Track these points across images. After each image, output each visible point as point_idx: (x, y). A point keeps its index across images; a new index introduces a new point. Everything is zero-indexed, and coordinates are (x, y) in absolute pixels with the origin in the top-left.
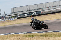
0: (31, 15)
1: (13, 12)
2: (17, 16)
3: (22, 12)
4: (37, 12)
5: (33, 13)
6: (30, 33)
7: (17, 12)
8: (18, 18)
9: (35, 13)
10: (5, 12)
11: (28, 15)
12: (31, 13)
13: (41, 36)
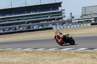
1: (84, 14)
7: (91, 14)
8: (92, 24)
10: (71, 14)
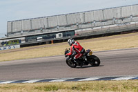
0: (52, 40)
1: (10, 31)
2: (20, 41)
3: (31, 31)
4: (66, 33)
5: (57, 35)
6: (48, 80)
7: (20, 32)
8: (22, 46)
9: (60, 35)
11: (44, 38)
12: (51, 35)
13: (73, 88)
